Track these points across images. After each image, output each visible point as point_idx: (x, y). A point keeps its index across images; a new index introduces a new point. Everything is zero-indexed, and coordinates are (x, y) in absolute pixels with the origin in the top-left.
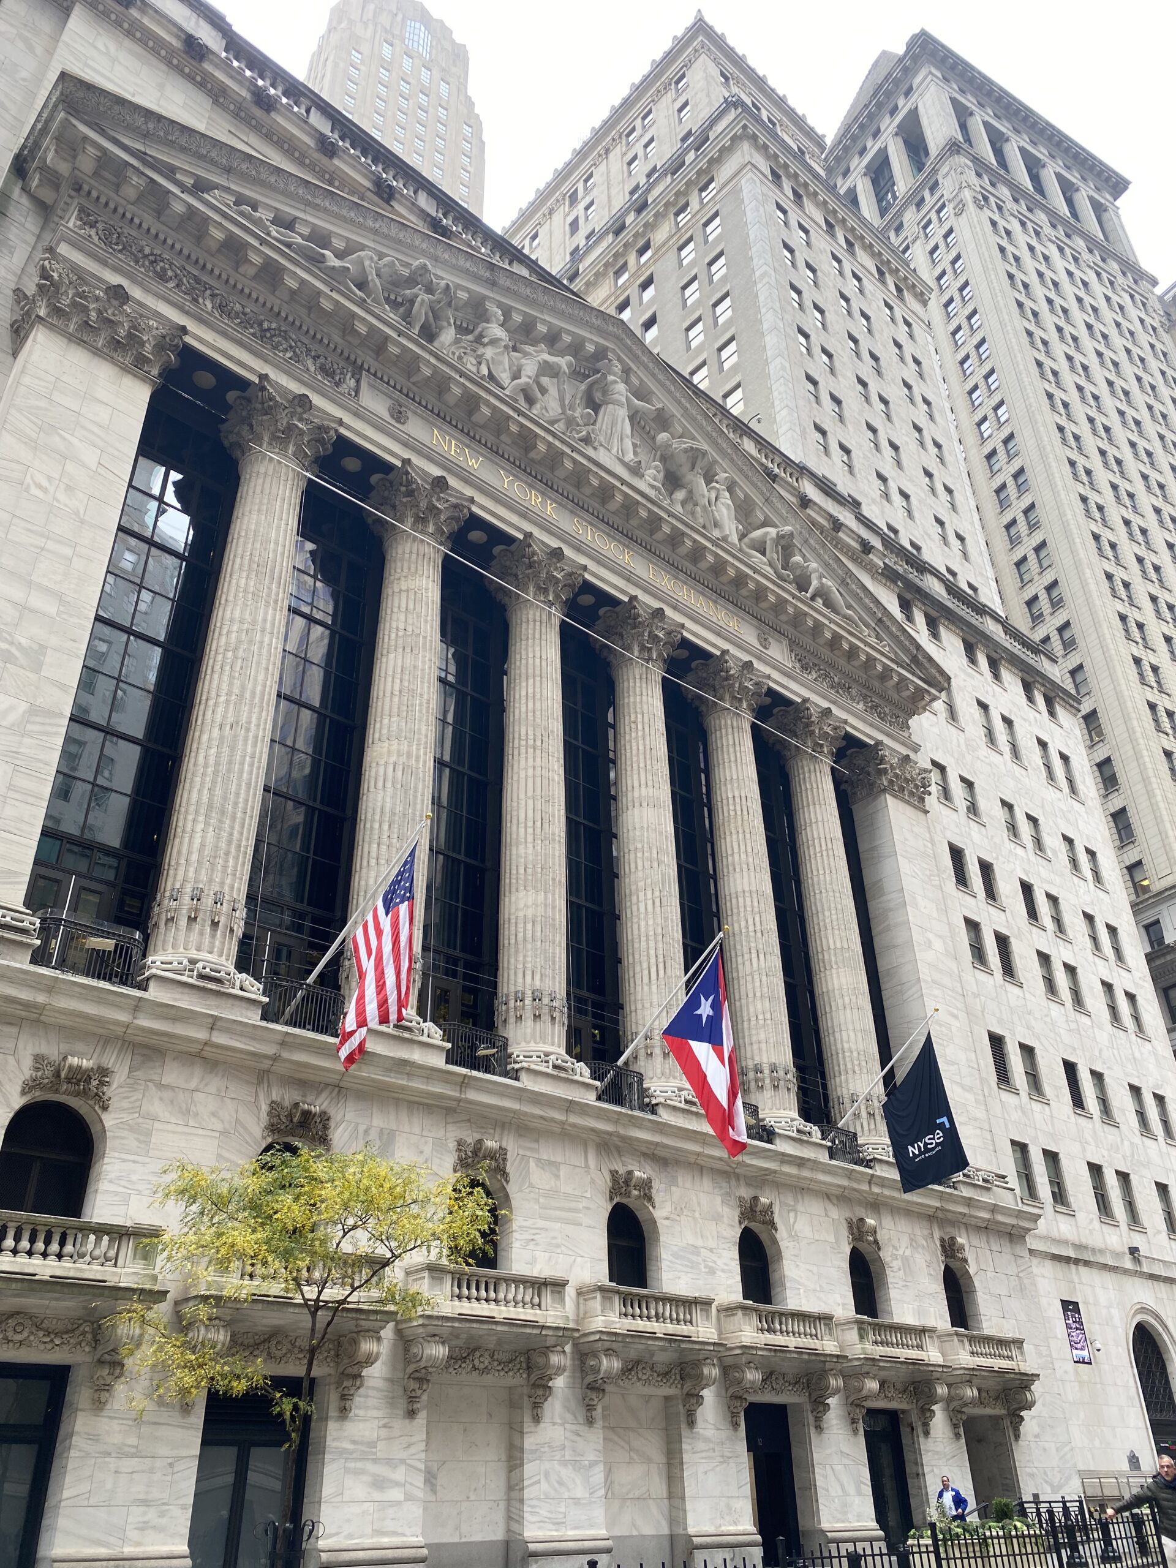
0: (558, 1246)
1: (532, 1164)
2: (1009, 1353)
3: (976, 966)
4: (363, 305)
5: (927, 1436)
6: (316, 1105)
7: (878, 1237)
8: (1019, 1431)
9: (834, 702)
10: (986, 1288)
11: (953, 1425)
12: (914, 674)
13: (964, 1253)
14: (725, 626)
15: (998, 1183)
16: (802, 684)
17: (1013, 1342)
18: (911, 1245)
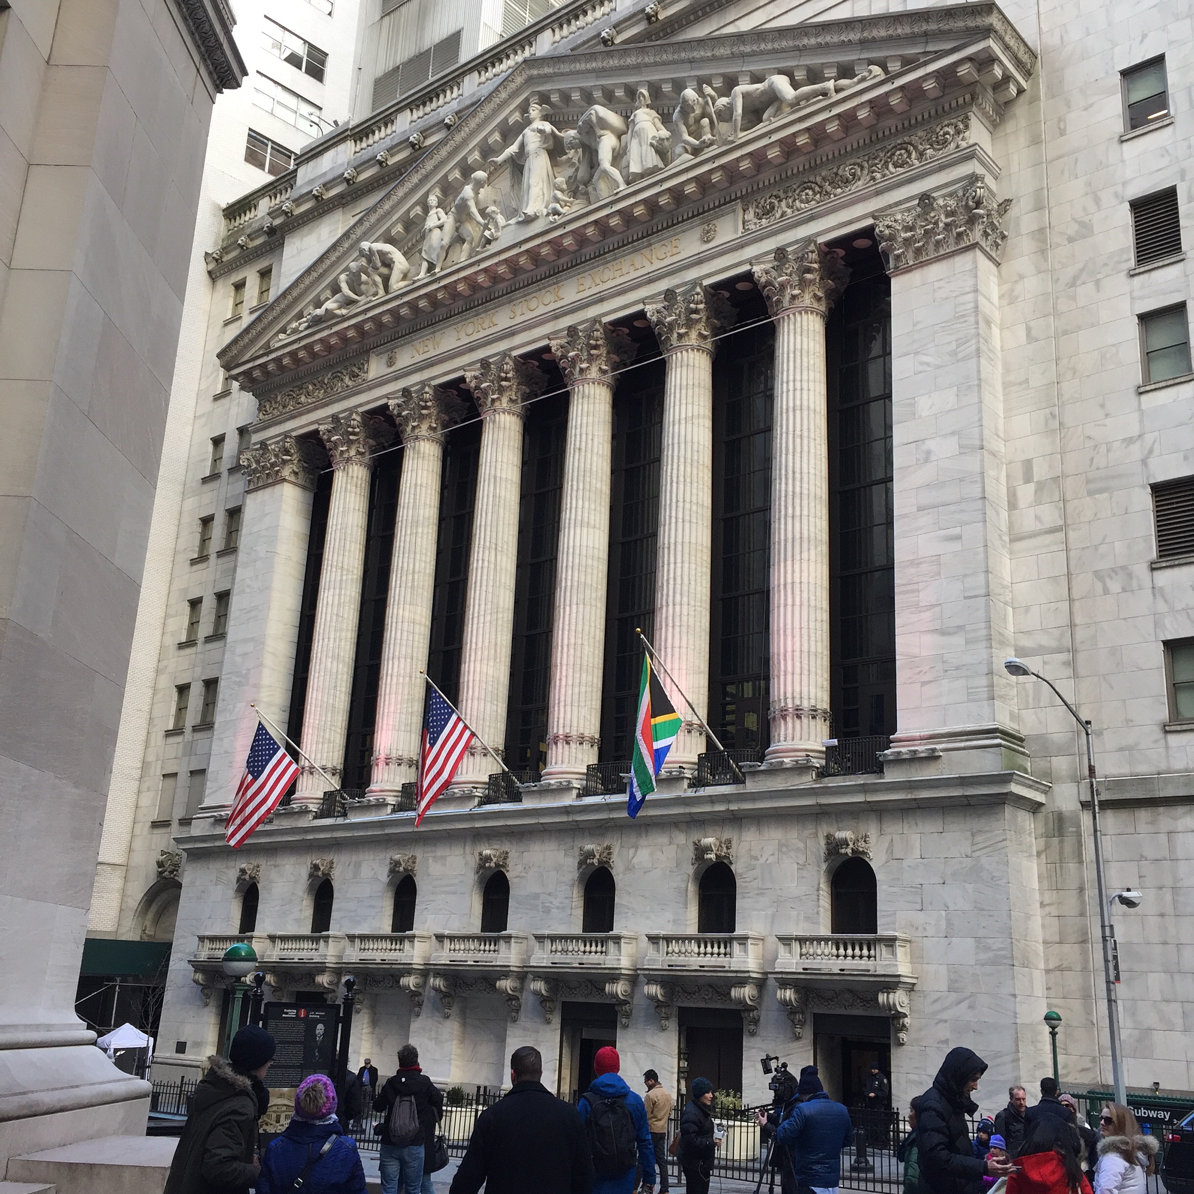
0: (440, 910)
1: (431, 860)
2: (872, 952)
3: (1148, 388)
4: (344, 319)
5: (753, 1034)
6: (328, 857)
7: (732, 852)
8: (902, 1035)
9: (812, 218)
10: (898, 879)
11: (794, 1025)
12: (925, 64)
13: (862, 846)
14: (658, 265)
15: (962, 745)
16: (761, 239)
17: (881, 940)
18: (780, 850)
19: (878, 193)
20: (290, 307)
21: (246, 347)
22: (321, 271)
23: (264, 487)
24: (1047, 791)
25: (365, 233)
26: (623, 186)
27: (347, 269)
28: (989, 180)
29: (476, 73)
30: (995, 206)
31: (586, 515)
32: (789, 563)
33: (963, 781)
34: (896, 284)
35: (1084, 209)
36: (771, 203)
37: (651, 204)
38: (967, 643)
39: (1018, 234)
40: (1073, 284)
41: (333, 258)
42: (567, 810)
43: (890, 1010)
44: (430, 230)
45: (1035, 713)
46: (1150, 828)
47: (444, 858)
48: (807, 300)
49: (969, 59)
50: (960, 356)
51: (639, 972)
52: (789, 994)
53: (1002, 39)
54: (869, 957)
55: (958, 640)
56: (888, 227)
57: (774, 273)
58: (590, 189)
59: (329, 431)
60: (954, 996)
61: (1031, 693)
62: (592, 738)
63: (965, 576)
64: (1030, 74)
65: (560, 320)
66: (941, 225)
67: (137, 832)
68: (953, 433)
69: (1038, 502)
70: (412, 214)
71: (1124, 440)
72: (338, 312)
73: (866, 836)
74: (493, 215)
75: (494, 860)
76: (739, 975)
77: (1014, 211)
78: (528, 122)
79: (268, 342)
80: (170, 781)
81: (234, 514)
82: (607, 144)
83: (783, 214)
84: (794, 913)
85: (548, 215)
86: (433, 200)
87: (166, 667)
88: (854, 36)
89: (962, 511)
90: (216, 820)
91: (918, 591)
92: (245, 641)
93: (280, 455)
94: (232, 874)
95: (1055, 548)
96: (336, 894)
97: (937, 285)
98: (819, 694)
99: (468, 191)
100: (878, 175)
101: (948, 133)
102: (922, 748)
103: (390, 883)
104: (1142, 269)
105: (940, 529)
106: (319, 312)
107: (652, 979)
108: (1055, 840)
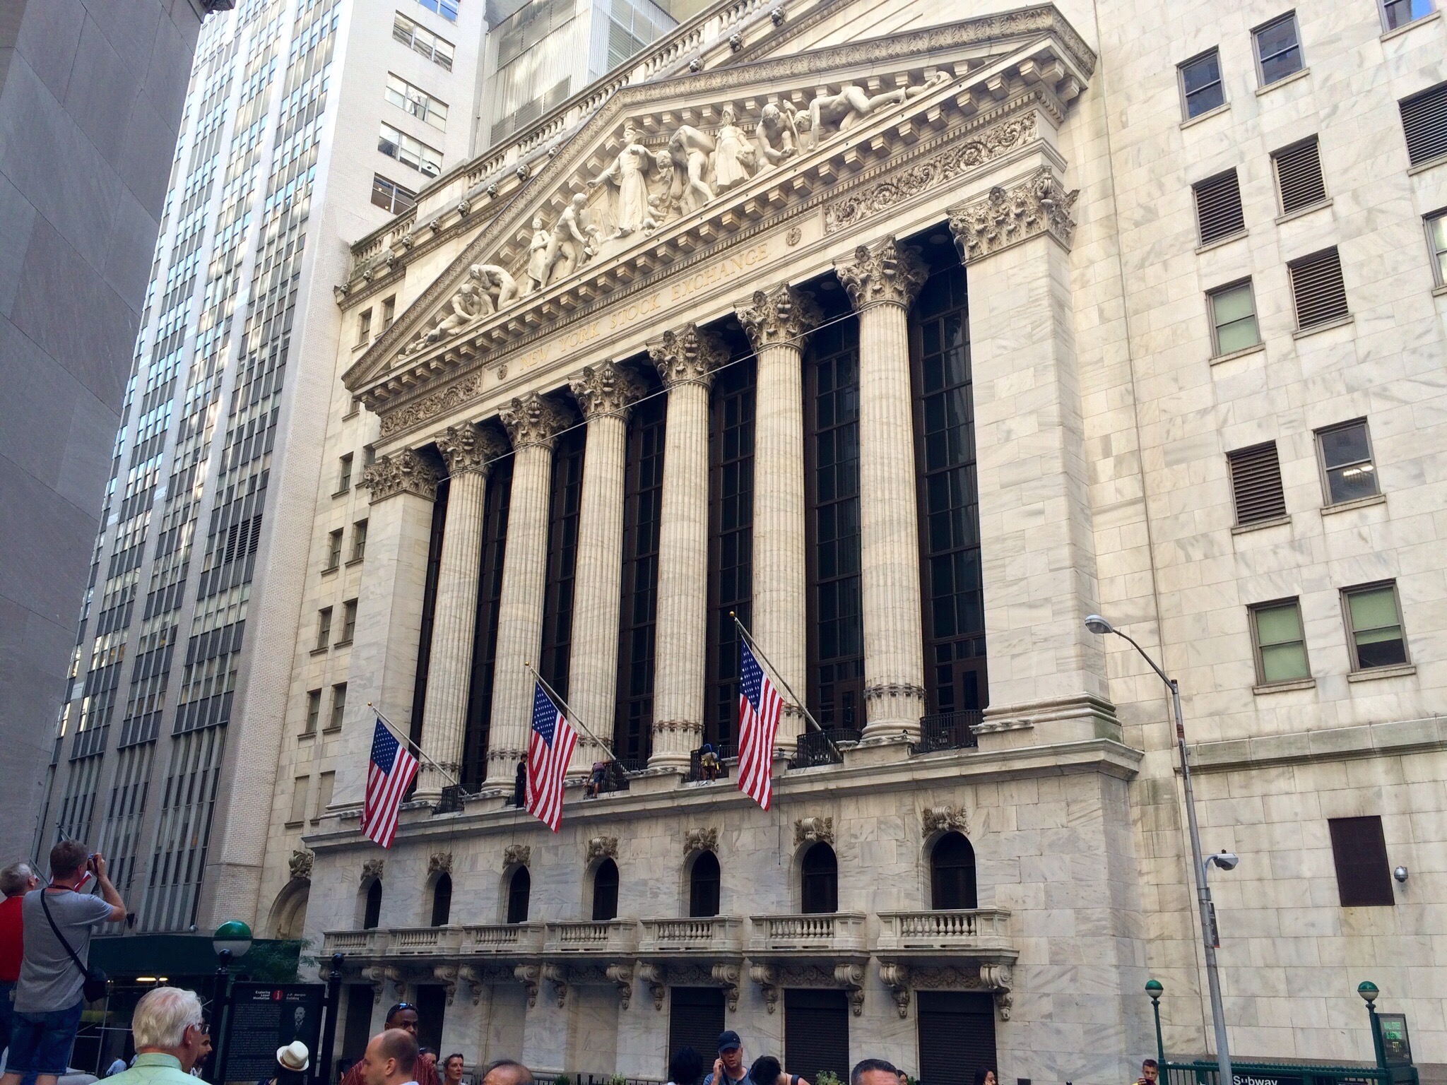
0: (553, 899)
1: (544, 849)
2: (973, 927)
3: (1219, 360)
4: (458, 336)
5: (858, 1014)
6: (446, 851)
7: (833, 831)
8: (1005, 1011)
9: (890, 217)
10: (995, 852)
11: (898, 1004)
12: (990, 66)
13: (959, 820)
14: (747, 269)
15: (1053, 715)
16: (843, 239)
17: (979, 914)
18: (879, 828)
19: (951, 190)
20: (408, 328)
21: (368, 369)
22: (436, 294)
23: (386, 498)
24: (1139, 758)
25: (476, 257)
26: (711, 197)
27: (459, 291)
28: (1055, 172)
29: (578, 108)
30: (1063, 196)
31: (686, 509)
32: (880, 545)
33: (1056, 751)
34: (972, 273)
35: (1149, 195)
36: (851, 206)
37: (739, 212)
38: (1054, 614)
39: (1086, 222)
40: (1141, 266)
41: (447, 282)
42: (672, 796)
43: (993, 985)
44: (535, 250)
45: (1125, 682)
46: (1244, 792)
47: (556, 848)
48: (888, 294)
49: (1032, 58)
50: (1035, 338)
51: (744, 955)
52: (891, 972)
53: (1062, 39)
54: (970, 932)
55: (1045, 612)
56: (962, 221)
57: (855, 270)
58: (682, 204)
59: (445, 443)
60: (1056, 969)
61: (1119, 662)
62: (696, 725)
63: (1049, 549)
64: (1091, 74)
65: (657, 327)
66: (1012, 216)
67: (272, 833)
68: (1031, 413)
69: (1118, 475)
70: (519, 238)
71: (1198, 412)
72: (452, 331)
73: (963, 810)
74: (592, 233)
75: (604, 848)
76: (842, 954)
77: (1081, 201)
78: (624, 146)
79: (389, 363)
80: (301, 784)
81: (362, 526)
82: (695, 160)
83: (863, 214)
84: (895, 890)
85: (643, 228)
86: (537, 223)
87: (299, 674)
88: (922, 44)
89: (1044, 486)
90: (342, 820)
91: (1004, 566)
92: (369, 645)
93: (401, 468)
94: (358, 872)
95: (1135, 519)
96: (454, 888)
97: (1010, 272)
98: (914, 672)
99: (568, 213)
100: (951, 174)
101: (1014, 130)
102: (1015, 721)
103: (505, 875)
104: (1208, 248)
105: (1023, 505)
106: (436, 332)
107: (756, 961)
108: (1151, 809)
